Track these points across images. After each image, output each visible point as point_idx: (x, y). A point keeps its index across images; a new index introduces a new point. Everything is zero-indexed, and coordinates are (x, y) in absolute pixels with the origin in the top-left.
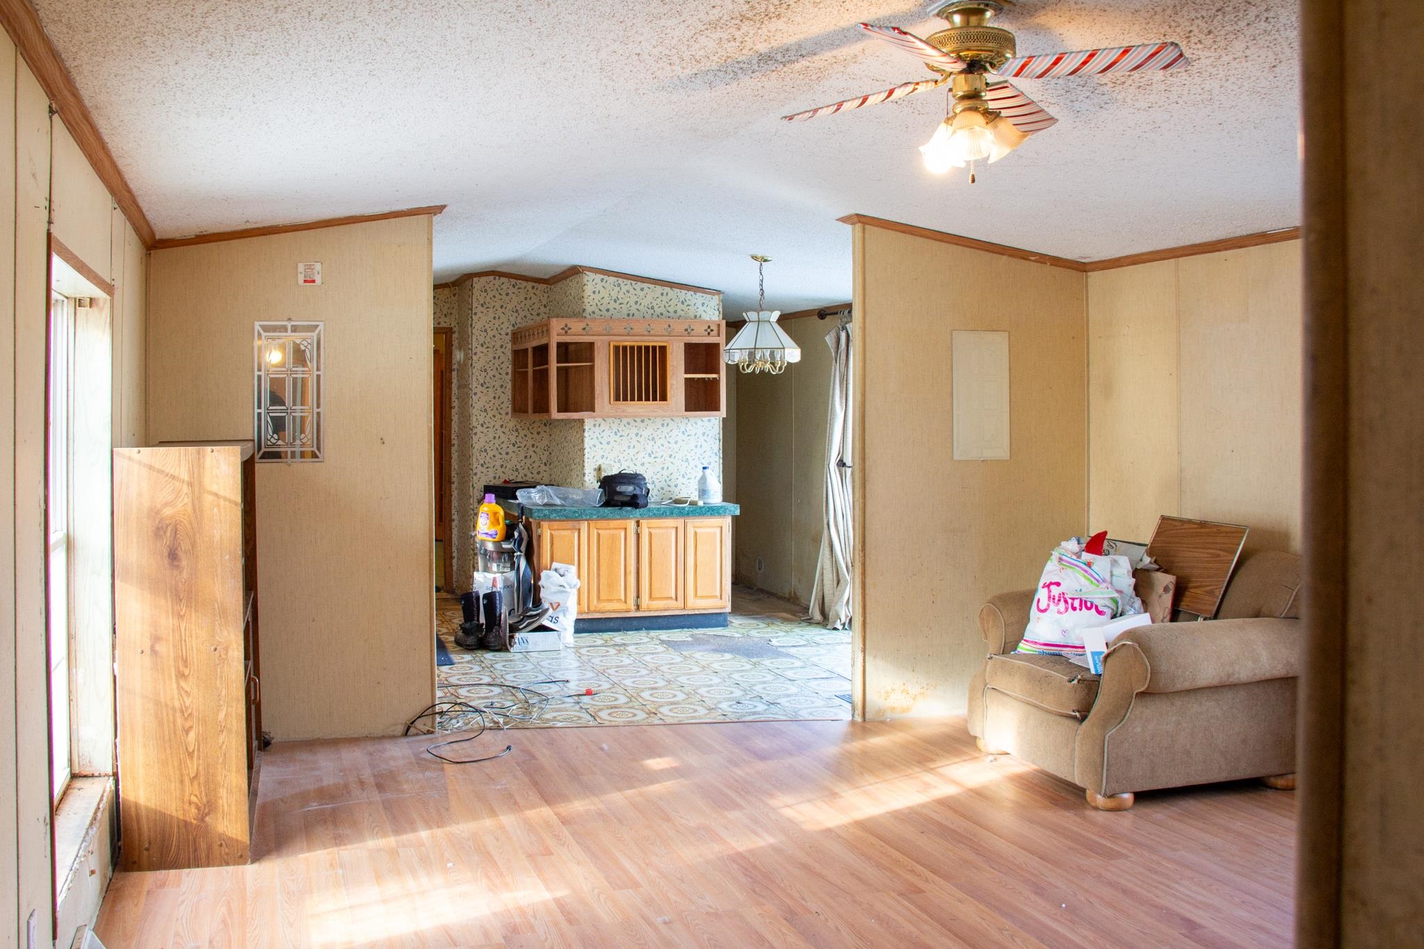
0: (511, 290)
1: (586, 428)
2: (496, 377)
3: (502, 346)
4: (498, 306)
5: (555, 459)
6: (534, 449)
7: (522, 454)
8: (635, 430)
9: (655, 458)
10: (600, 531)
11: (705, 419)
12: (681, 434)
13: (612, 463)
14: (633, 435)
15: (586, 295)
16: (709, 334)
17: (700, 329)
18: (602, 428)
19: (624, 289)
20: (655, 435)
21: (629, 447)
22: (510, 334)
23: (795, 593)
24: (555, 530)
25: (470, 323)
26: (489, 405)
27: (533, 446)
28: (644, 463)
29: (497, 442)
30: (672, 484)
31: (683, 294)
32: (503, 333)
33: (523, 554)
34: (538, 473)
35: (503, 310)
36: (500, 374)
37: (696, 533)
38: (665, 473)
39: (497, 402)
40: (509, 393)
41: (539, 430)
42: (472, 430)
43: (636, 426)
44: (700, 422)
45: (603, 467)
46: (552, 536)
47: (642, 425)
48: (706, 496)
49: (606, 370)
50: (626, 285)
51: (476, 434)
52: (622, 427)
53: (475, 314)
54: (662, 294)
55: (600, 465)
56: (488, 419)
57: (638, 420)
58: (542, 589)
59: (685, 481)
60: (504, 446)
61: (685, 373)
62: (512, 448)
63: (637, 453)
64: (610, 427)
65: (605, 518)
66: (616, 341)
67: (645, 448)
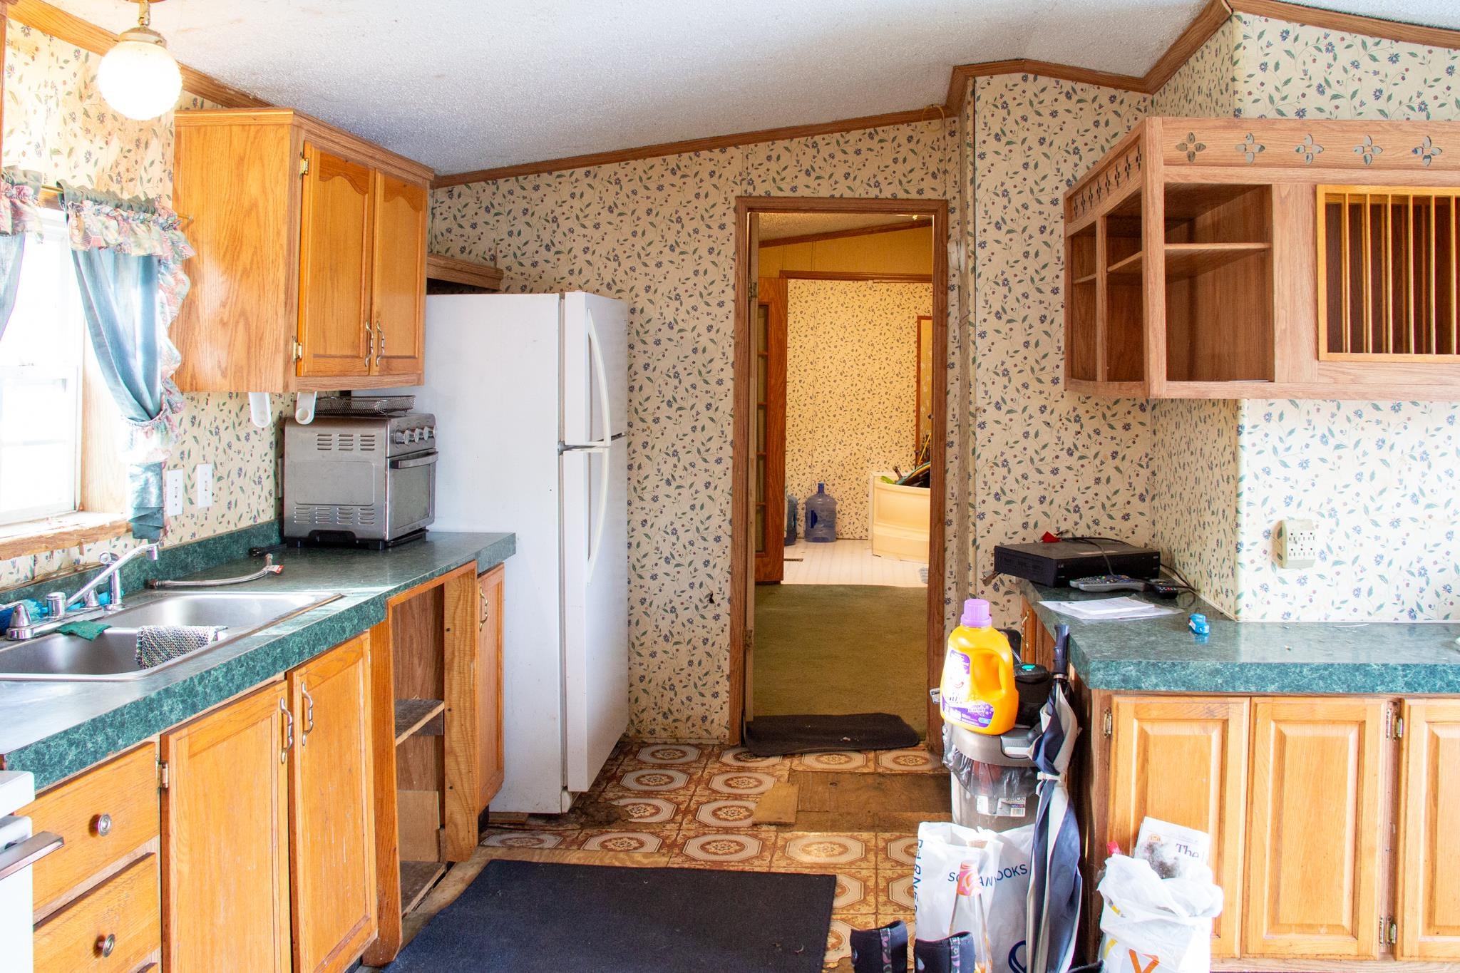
0: (1063, 103)
1: (1246, 421)
2: (1031, 299)
3: (1042, 229)
4: (1033, 140)
5: (1165, 489)
6: (1118, 461)
7: (1089, 473)
8: (1375, 432)
10: (1287, 730)
13: (1313, 517)
14: (1370, 445)
15: (1241, 72)
18: (1288, 424)
19: (1345, 57)
20: (1429, 447)
21: (1359, 477)
22: (1061, 202)
24: (1152, 721)
25: (969, 176)
26: (1013, 361)
27: (1114, 455)
28: (1398, 521)
29: (1032, 444)
32: (1046, 199)
33: (1060, 779)
34: (1126, 517)
35: (1045, 148)
36: (1040, 291)
39: (1032, 354)
40: (1059, 334)
41: (1129, 419)
42: (974, 416)
43: (1378, 422)
45: (1288, 529)
46: (1144, 737)
47: (1395, 419)
49: (1307, 260)
50: (1350, 47)
51: (982, 425)
52: (1341, 424)
53: (982, 156)
55: (1281, 523)
56: (1011, 393)
57: (1386, 405)
58: (1106, 904)
60: (1048, 454)
62: (1065, 460)
63: (1381, 493)
64: (1309, 422)
65: (1301, 692)
66: (1335, 182)
67: (1401, 481)
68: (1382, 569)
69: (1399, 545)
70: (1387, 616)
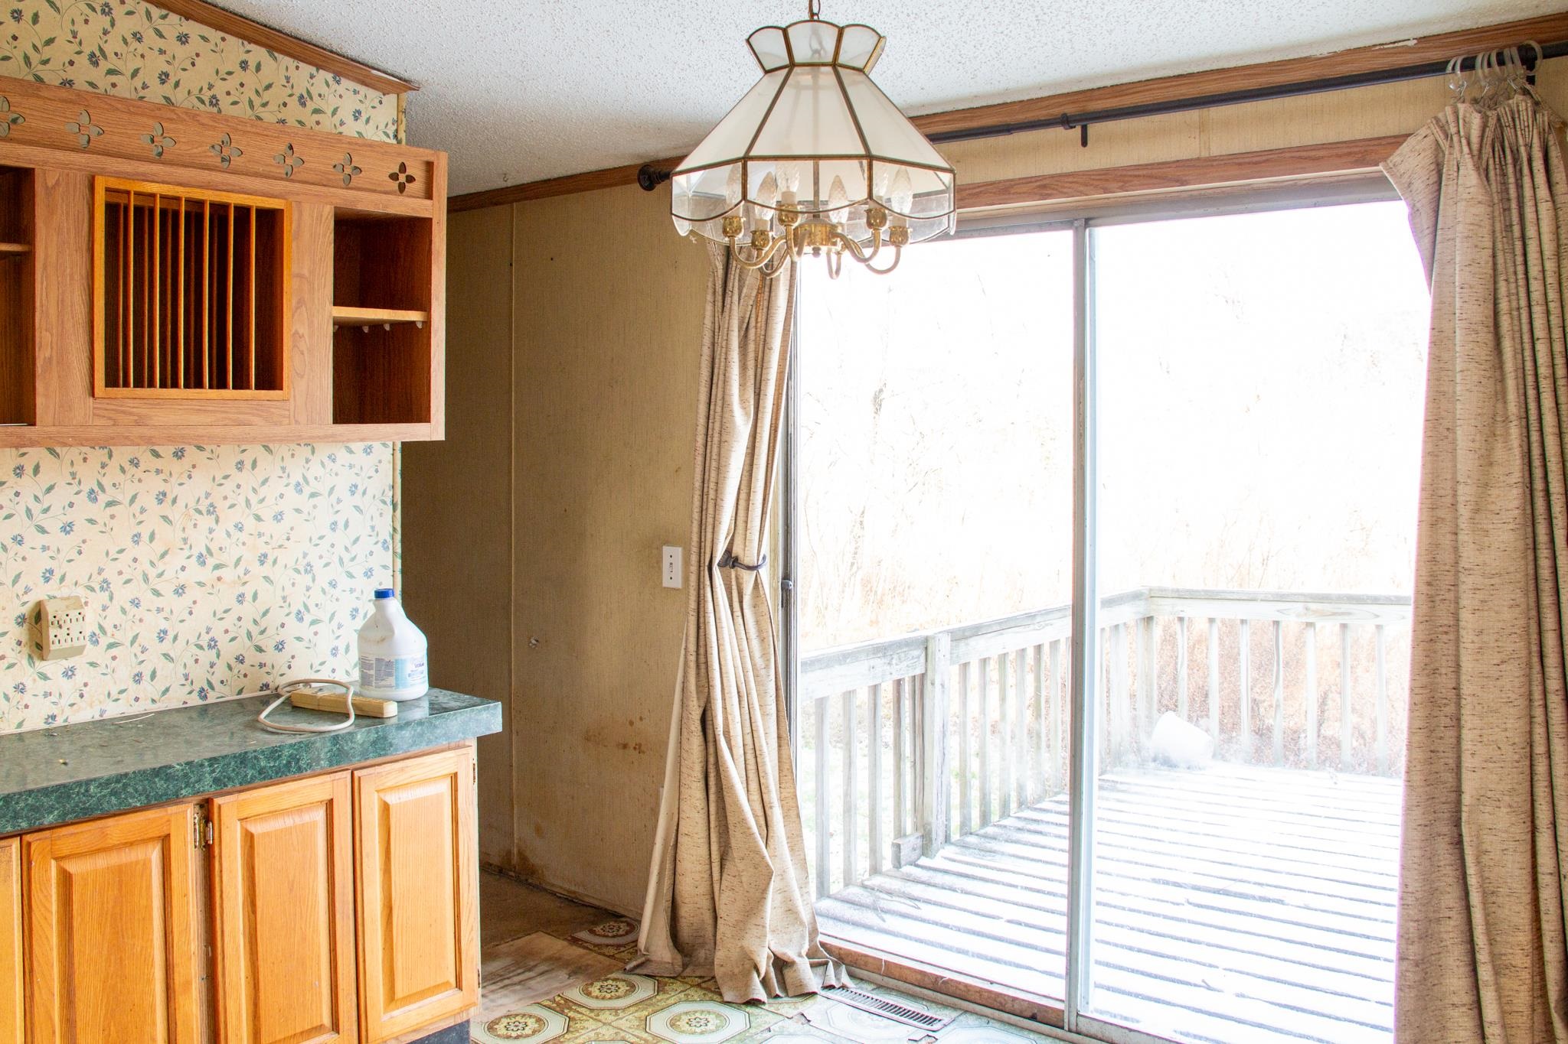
8: (156, 484)
9: (217, 567)
10: (72, 867)
11: (358, 447)
12: (290, 492)
13: (81, 592)
14: (148, 500)
16: (402, 188)
17: (379, 171)
18: (45, 479)
19: (125, 25)
20: (216, 498)
21: (136, 538)
23: (523, 858)
28: (183, 587)
30: (268, 644)
31: (302, 74)
37: (386, 808)
38: (249, 610)
43: (158, 472)
44: (342, 455)
45: (51, 609)
47: (178, 467)
48: (391, 680)
49: (80, 271)
50: (131, 13)
52: (112, 475)
54: (244, 65)
55: (39, 604)
59: (304, 629)
61: (335, 304)
63: (163, 556)
64: (73, 475)
65: (88, 815)
66: (118, 175)
67: (185, 540)
68: (167, 646)
69: (185, 615)
70: (174, 701)
